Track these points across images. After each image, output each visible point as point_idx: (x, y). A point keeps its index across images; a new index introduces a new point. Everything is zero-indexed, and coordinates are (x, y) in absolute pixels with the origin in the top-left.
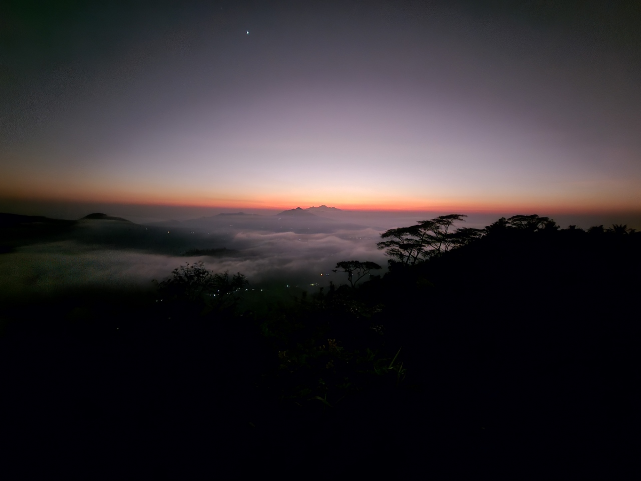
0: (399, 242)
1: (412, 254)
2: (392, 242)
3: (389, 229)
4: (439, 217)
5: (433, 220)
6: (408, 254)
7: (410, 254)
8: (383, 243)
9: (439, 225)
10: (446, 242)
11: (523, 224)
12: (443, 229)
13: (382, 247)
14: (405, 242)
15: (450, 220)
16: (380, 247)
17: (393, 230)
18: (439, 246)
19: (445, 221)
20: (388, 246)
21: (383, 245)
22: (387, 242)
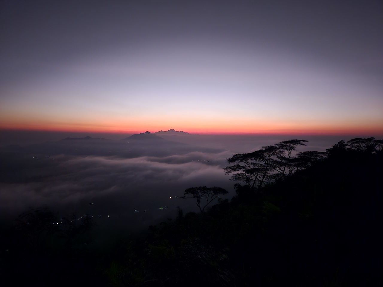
0: (245, 166)
1: (258, 177)
4: (283, 142)
5: (277, 145)
6: (254, 178)
7: (256, 178)
8: (230, 168)
9: (281, 150)
10: (290, 166)
11: (362, 146)
12: (286, 153)
13: (229, 172)
14: (252, 167)
15: (292, 145)
17: (238, 155)
18: (283, 170)
19: (287, 146)
20: (235, 170)
21: (230, 170)
22: (234, 166)
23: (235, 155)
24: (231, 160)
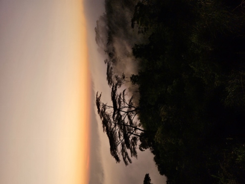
0: (122, 144)
2: (123, 150)
3: (111, 155)
4: (99, 113)
5: (101, 118)
6: (133, 135)
7: (132, 133)
8: (124, 159)
13: (129, 159)
14: (122, 138)
15: (101, 104)
16: (128, 162)
17: (111, 152)
18: (124, 113)
19: (102, 110)
20: (127, 154)
21: (127, 159)
22: (123, 155)
23: (112, 154)
24: (118, 159)
